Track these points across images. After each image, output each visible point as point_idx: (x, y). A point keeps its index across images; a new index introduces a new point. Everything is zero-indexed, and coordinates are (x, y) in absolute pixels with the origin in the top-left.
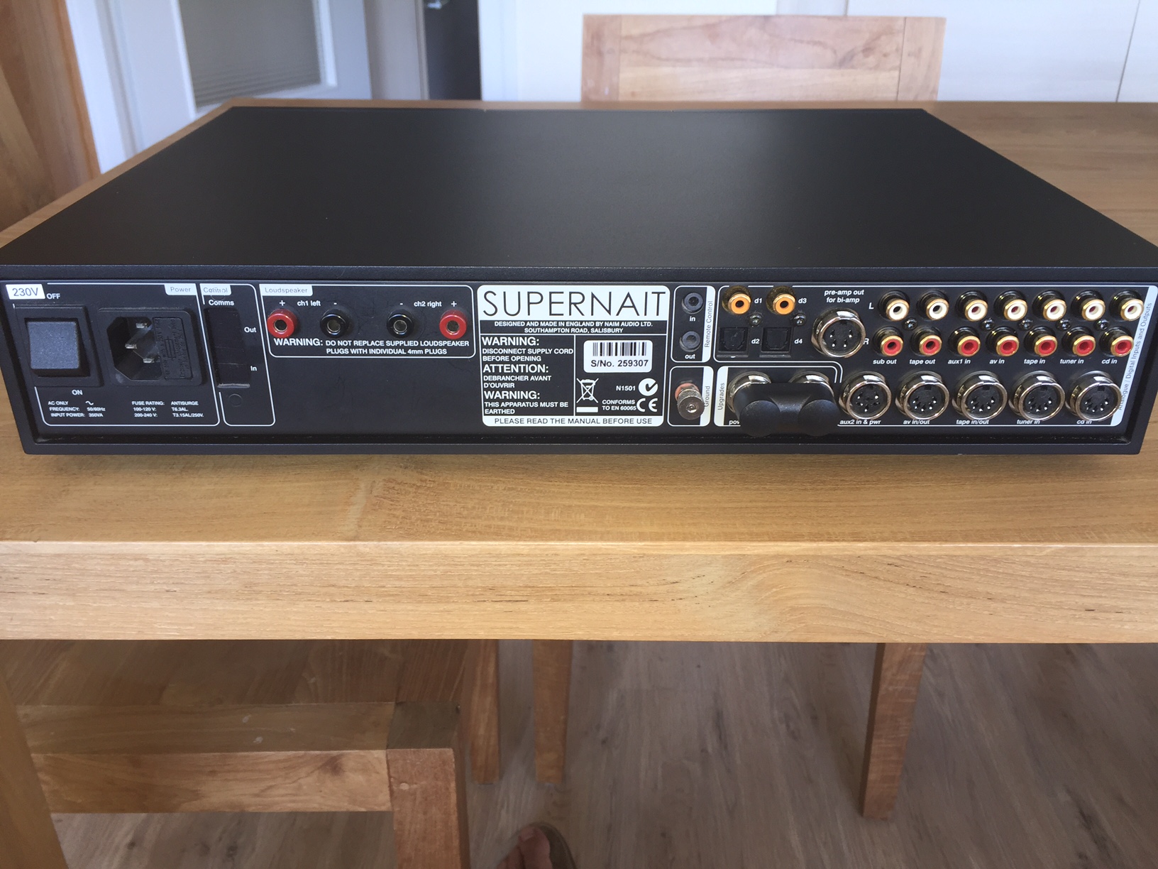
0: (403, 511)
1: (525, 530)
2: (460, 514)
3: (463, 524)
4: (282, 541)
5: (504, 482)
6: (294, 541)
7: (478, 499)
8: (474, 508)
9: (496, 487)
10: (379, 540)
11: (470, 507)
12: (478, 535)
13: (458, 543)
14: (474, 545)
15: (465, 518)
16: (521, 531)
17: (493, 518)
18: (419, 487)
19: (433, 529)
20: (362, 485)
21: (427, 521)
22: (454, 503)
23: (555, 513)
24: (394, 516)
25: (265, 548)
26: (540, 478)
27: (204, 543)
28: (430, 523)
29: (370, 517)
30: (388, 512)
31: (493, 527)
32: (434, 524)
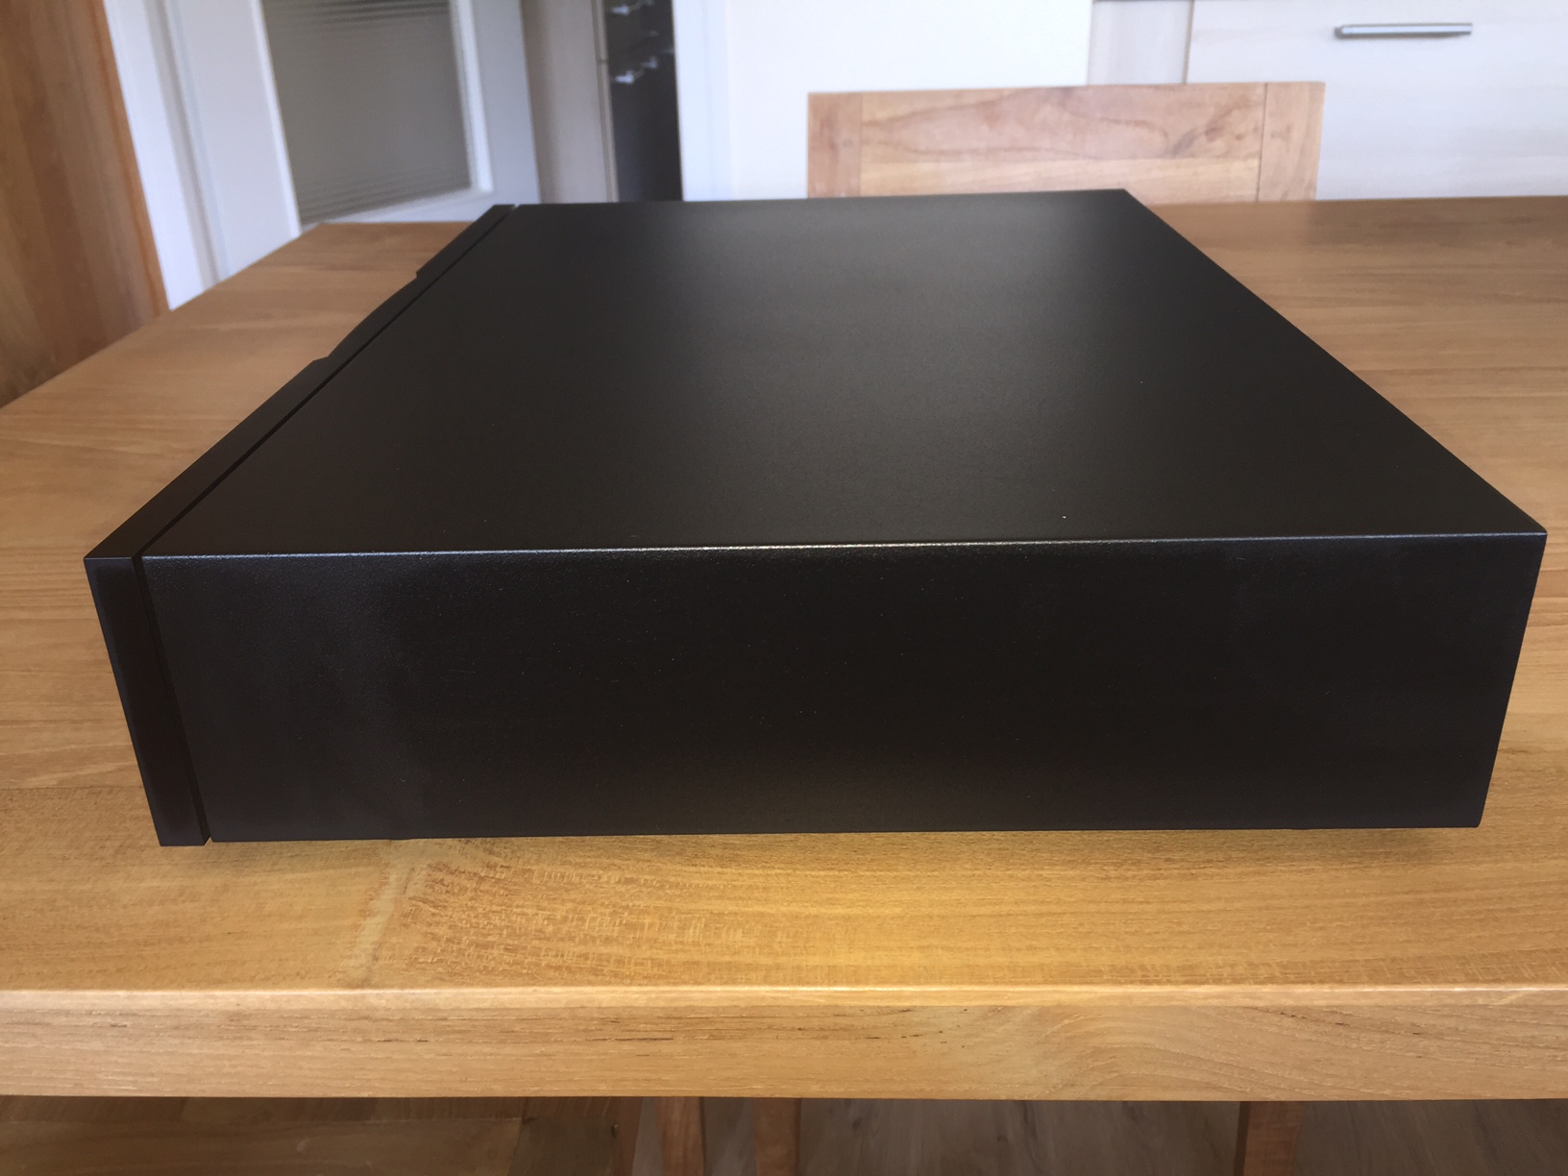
0: (450, 927)
1: (642, 964)
2: (541, 931)
3: (542, 954)
4: (248, 988)
5: (619, 867)
6: (264, 988)
7: (573, 901)
8: (565, 919)
9: (605, 879)
10: (403, 986)
11: (558, 917)
12: (566, 975)
13: (530, 989)
14: (556, 993)
15: (548, 939)
16: (636, 964)
17: (594, 939)
18: (482, 879)
19: (493, 963)
20: (393, 878)
21: (487, 946)
22: (534, 911)
23: (695, 928)
24: (435, 938)
25: (218, 1001)
26: (678, 859)
27: (121, 993)
28: (489, 951)
29: (394, 940)
30: (425, 928)
31: (591, 956)
32: (496, 952)
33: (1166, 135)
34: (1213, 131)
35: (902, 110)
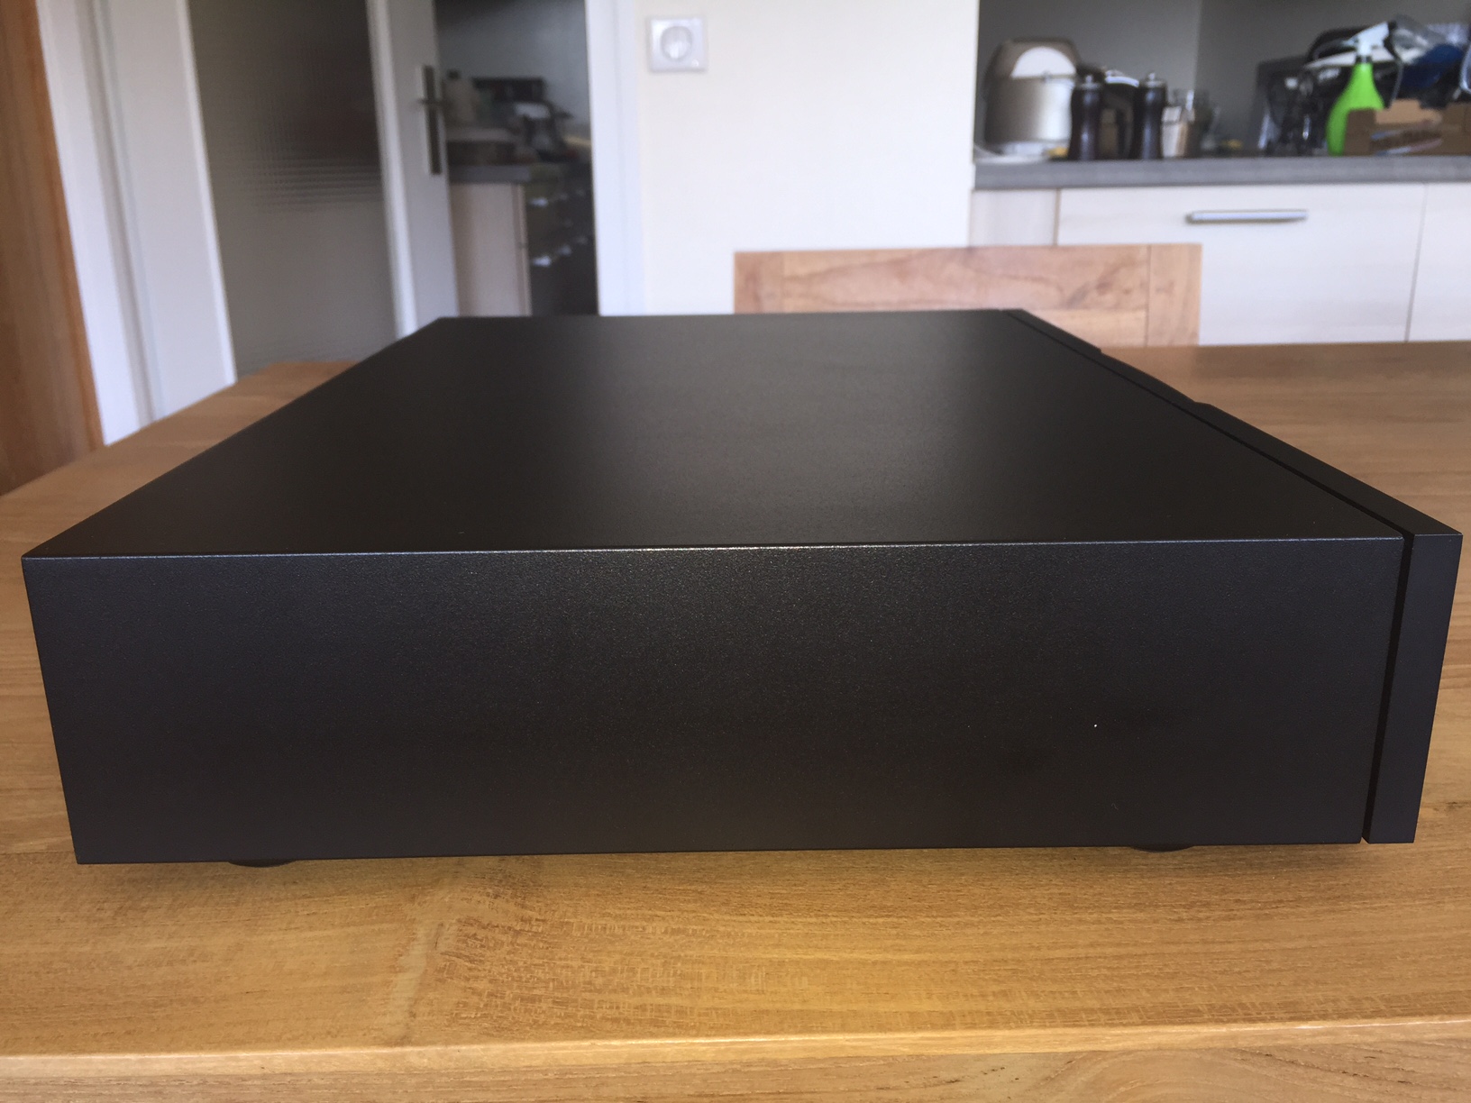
0: (491, 982)
1: (707, 1015)
2: (590, 983)
3: (596, 1006)
4: (274, 1049)
5: (664, 919)
6: (293, 1048)
7: (621, 953)
8: (614, 971)
9: (650, 930)
10: (447, 1043)
11: (607, 969)
12: (624, 1026)
13: (586, 1043)
14: (616, 1047)
15: (599, 991)
16: (699, 1015)
17: (649, 990)
18: (518, 933)
19: (543, 1016)
20: (421, 932)
21: (533, 999)
22: (580, 963)
23: (757, 977)
24: (474, 992)
25: (241, 1064)
26: (724, 909)
27: (133, 1057)
28: (537, 1005)
29: (431, 995)
30: (463, 984)
31: (649, 1007)
32: (544, 1006)
33: (1060, 289)
34: (1103, 286)
35: (821, 266)
